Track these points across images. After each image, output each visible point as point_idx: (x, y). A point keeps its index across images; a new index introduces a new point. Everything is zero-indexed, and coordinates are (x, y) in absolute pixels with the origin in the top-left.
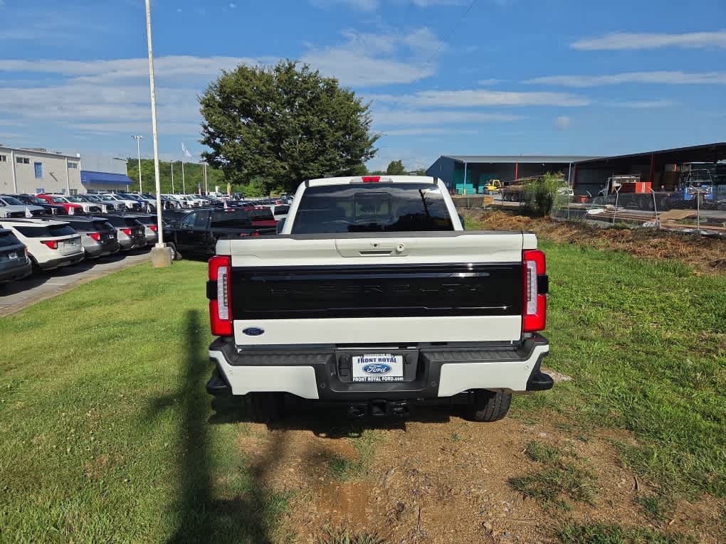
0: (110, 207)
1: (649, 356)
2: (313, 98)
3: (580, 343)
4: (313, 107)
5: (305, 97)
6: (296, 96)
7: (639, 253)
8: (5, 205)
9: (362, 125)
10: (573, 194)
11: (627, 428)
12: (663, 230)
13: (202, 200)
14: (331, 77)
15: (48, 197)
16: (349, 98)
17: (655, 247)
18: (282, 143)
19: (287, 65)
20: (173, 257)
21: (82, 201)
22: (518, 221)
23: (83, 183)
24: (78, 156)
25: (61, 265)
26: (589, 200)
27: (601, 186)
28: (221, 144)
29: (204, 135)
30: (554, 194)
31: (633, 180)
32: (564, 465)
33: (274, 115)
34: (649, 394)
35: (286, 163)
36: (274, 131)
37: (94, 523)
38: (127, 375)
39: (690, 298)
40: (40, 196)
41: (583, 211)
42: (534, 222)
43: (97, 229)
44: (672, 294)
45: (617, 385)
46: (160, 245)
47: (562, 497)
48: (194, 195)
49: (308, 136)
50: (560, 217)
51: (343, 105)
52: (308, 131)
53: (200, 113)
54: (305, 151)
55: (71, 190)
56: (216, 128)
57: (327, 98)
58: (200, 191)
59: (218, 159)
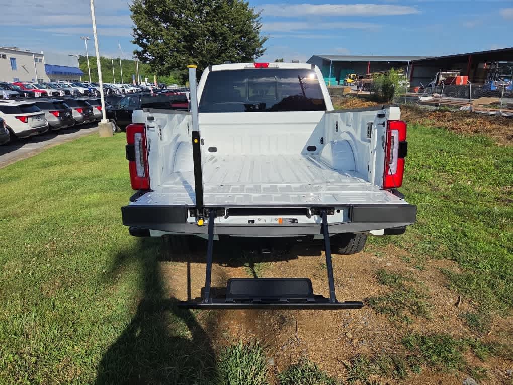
0: (67, 92)
1: (466, 205)
2: (217, 7)
3: (415, 195)
4: (217, 14)
5: (211, 6)
6: (204, 5)
7: (457, 129)
9: (254, 29)
10: (409, 86)
11: (452, 260)
12: (474, 112)
13: (135, 88)
15: (22, 85)
16: (245, 7)
17: (468, 125)
18: (194, 43)
20: (114, 130)
21: (46, 88)
22: (369, 105)
23: (48, 74)
24: (42, 53)
25: (32, 134)
26: (422, 90)
27: (431, 79)
28: (147, 44)
29: (134, 36)
30: (395, 85)
31: (455, 74)
32: (406, 288)
33: (187, 20)
34: (468, 234)
35: (197, 59)
36: (188, 33)
37: (45, 332)
38: (78, 217)
39: (494, 162)
40: (16, 84)
41: (417, 98)
43: (57, 108)
44: (480, 159)
45: (444, 227)
46: (104, 121)
47: (406, 313)
48: (130, 84)
49: (214, 38)
50: (400, 102)
51: (240, 13)
52: (213, 33)
53: (131, 19)
54: (211, 50)
55: (38, 79)
56: (143, 30)
57: (228, 7)
58: (134, 81)
59: (146, 55)
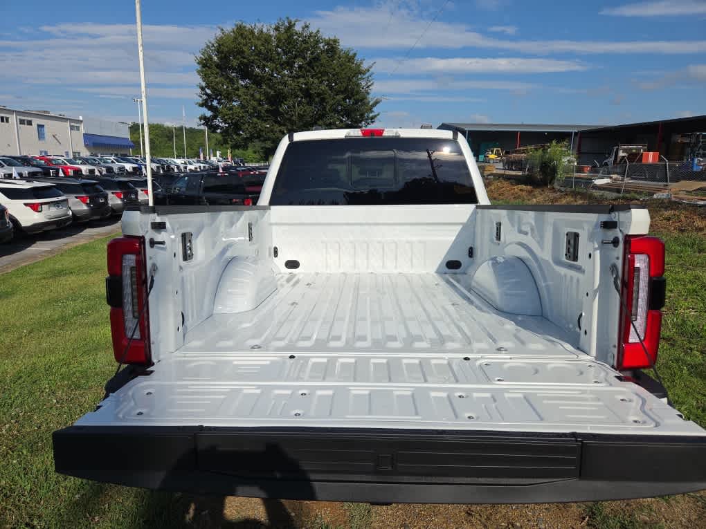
0: (109, 170)
2: (313, 59)
4: (313, 68)
5: (304, 58)
6: (296, 57)
7: (652, 226)
8: (3, 166)
9: (363, 88)
10: (576, 164)
12: (676, 202)
13: (202, 165)
14: (332, 38)
15: (47, 159)
16: (350, 59)
17: (669, 220)
18: (281, 106)
19: (287, 24)
21: (82, 164)
22: (521, 190)
23: (86, 146)
24: (81, 118)
25: (46, 229)
26: (595, 170)
27: (607, 156)
28: (218, 106)
29: (201, 97)
30: (558, 164)
31: (640, 149)
33: (273, 76)
35: (285, 128)
36: (272, 93)
40: (41, 158)
41: (589, 181)
42: (537, 192)
43: (86, 192)
48: (195, 160)
49: (308, 99)
50: (565, 187)
51: (343, 67)
52: (307, 94)
53: (197, 74)
54: (304, 115)
55: (74, 153)
56: (213, 89)
57: (328, 58)
58: (202, 155)
59: (216, 122)
